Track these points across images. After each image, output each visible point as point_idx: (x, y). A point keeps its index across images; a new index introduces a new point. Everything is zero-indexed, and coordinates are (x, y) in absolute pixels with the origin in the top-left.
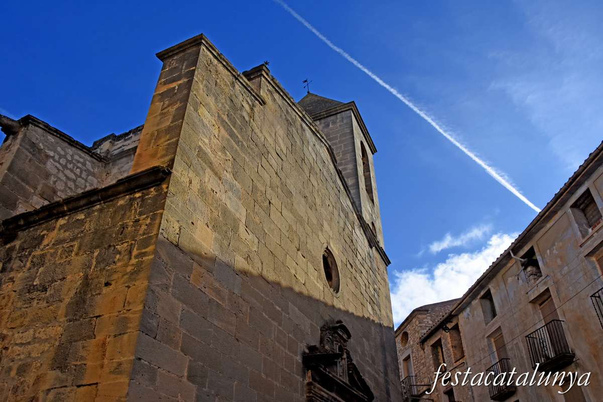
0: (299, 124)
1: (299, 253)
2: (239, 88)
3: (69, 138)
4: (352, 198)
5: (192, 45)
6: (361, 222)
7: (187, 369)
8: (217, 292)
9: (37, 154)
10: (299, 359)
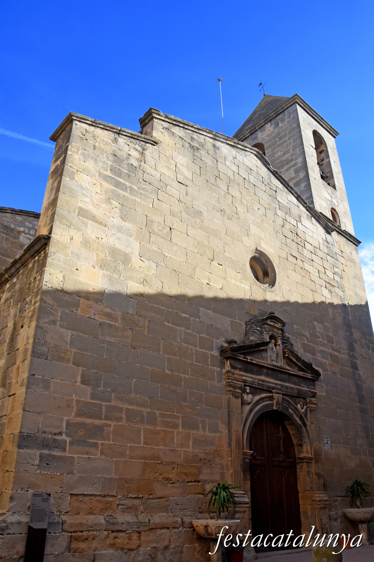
0: (210, 145)
1: (215, 263)
2: (124, 141)
3: (33, 213)
4: (296, 193)
5: (67, 123)
6: (312, 212)
7: (80, 376)
8: (109, 315)
9: (11, 233)
10: (216, 353)
